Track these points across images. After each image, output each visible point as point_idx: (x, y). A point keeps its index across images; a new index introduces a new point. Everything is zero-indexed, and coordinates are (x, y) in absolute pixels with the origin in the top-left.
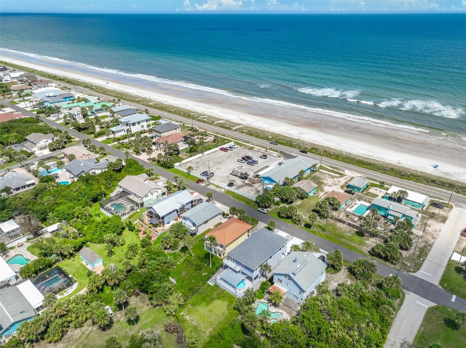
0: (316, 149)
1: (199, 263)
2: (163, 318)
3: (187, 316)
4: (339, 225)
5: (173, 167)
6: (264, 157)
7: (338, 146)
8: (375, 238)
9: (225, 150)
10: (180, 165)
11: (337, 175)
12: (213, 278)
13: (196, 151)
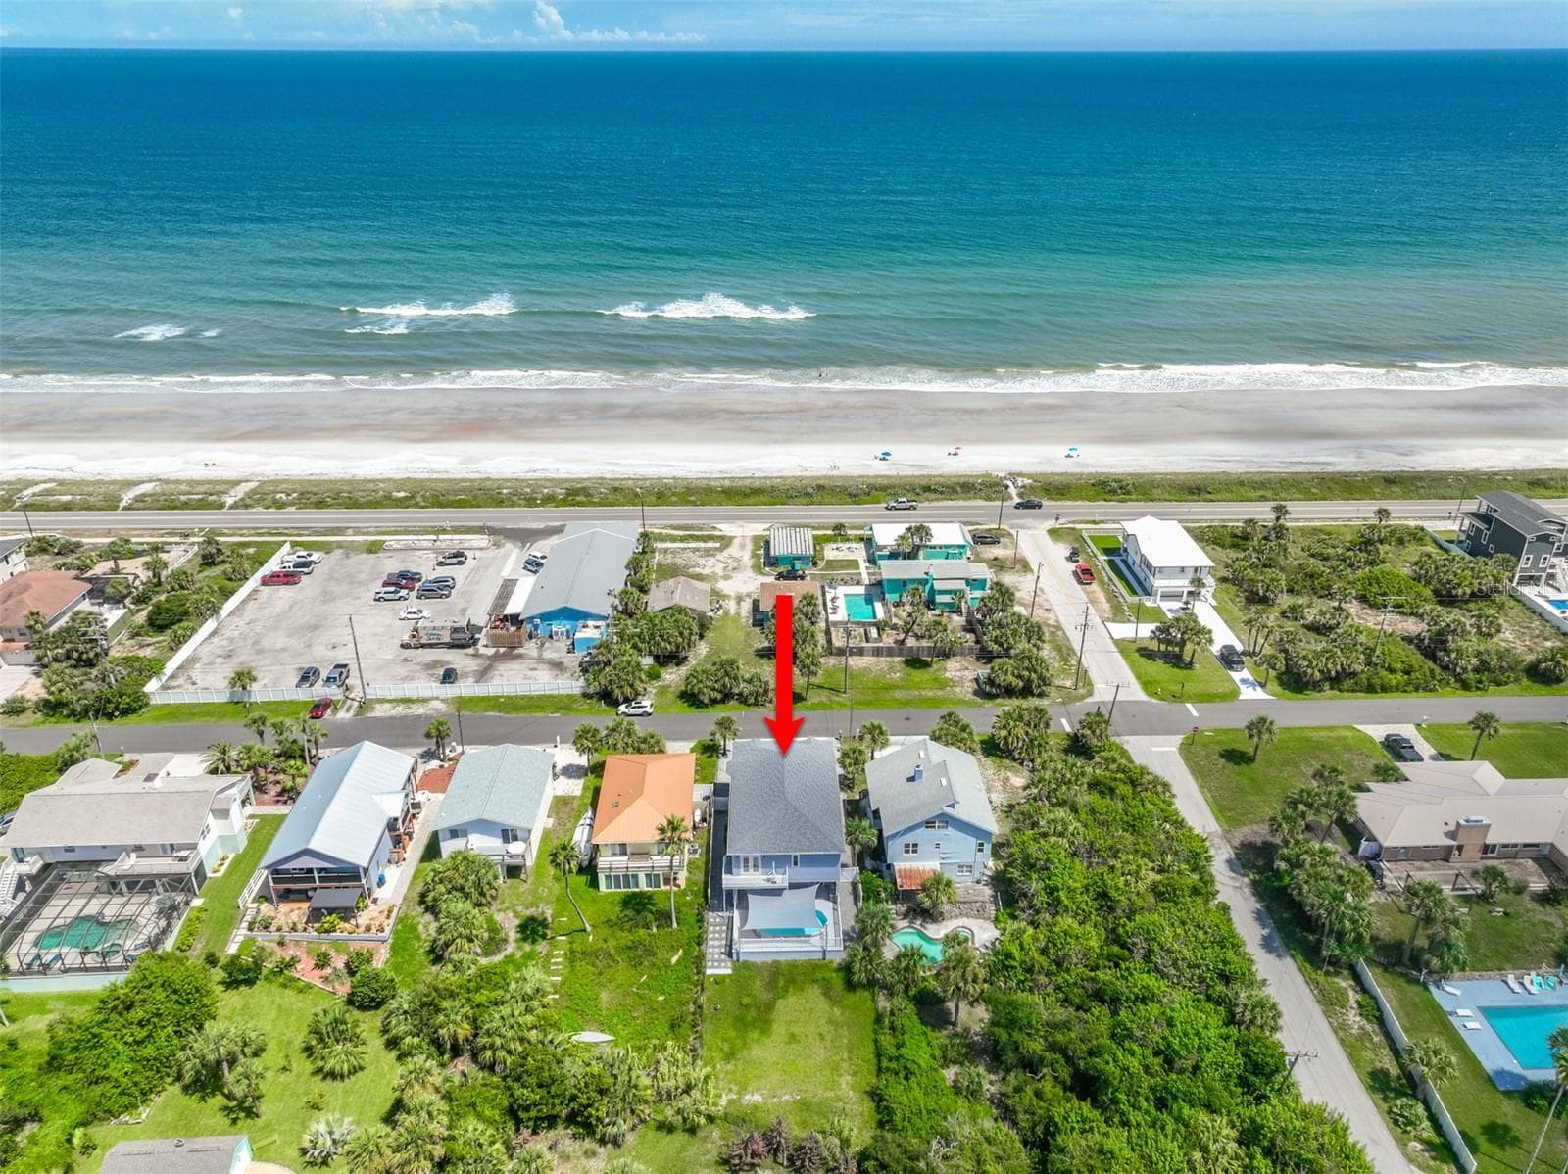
0: (585, 491)
1: (625, 938)
2: (683, 1148)
3: (747, 1097)
4: (855, 662)
5: (147, 704)
6: (455, 560)
7: (617, 469)
8: (953, 659)
9: (286, 578)
10: (165, 688)
11: (710, 544)
12: (713, 954)
13: (186, 613)
